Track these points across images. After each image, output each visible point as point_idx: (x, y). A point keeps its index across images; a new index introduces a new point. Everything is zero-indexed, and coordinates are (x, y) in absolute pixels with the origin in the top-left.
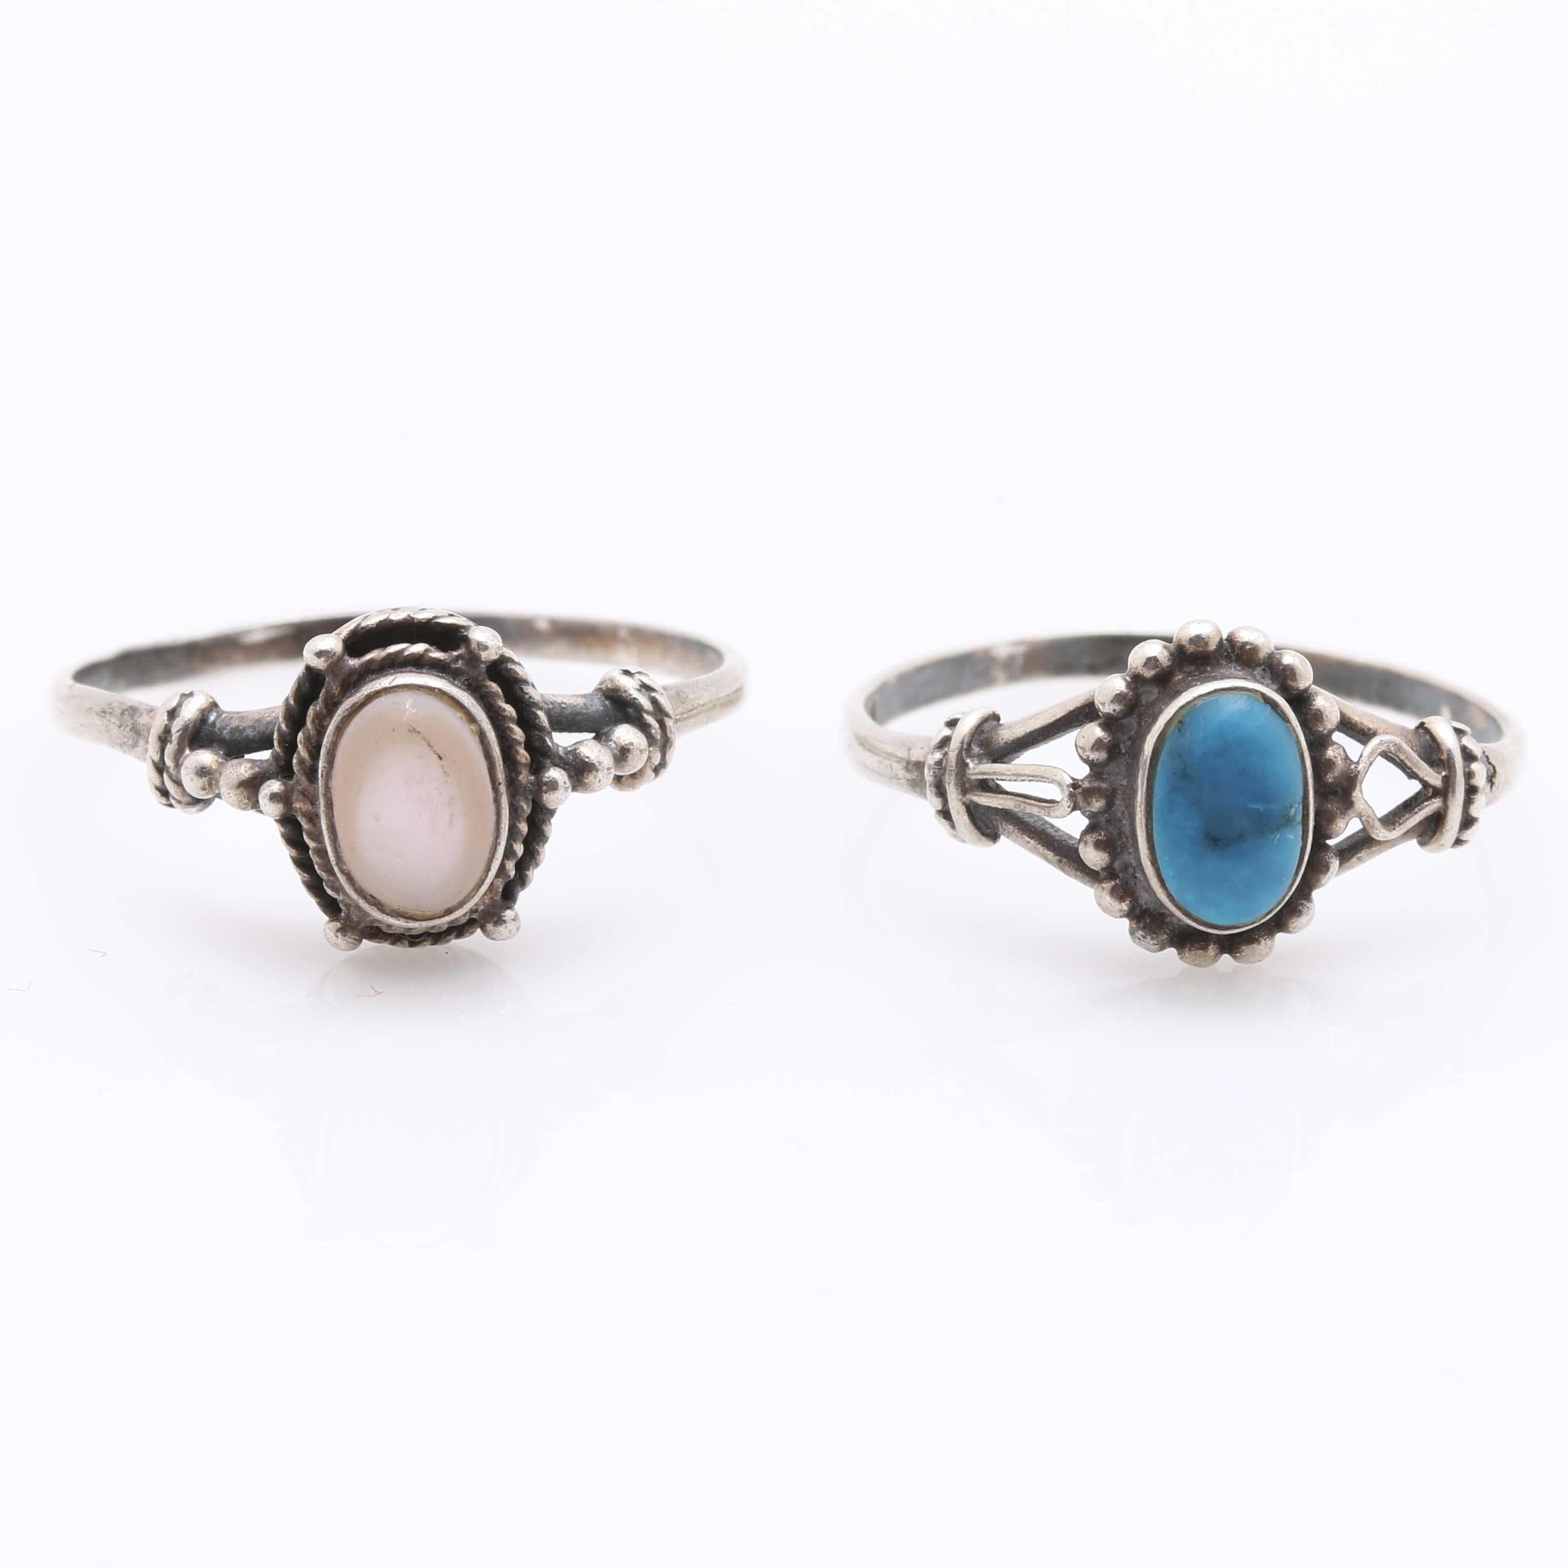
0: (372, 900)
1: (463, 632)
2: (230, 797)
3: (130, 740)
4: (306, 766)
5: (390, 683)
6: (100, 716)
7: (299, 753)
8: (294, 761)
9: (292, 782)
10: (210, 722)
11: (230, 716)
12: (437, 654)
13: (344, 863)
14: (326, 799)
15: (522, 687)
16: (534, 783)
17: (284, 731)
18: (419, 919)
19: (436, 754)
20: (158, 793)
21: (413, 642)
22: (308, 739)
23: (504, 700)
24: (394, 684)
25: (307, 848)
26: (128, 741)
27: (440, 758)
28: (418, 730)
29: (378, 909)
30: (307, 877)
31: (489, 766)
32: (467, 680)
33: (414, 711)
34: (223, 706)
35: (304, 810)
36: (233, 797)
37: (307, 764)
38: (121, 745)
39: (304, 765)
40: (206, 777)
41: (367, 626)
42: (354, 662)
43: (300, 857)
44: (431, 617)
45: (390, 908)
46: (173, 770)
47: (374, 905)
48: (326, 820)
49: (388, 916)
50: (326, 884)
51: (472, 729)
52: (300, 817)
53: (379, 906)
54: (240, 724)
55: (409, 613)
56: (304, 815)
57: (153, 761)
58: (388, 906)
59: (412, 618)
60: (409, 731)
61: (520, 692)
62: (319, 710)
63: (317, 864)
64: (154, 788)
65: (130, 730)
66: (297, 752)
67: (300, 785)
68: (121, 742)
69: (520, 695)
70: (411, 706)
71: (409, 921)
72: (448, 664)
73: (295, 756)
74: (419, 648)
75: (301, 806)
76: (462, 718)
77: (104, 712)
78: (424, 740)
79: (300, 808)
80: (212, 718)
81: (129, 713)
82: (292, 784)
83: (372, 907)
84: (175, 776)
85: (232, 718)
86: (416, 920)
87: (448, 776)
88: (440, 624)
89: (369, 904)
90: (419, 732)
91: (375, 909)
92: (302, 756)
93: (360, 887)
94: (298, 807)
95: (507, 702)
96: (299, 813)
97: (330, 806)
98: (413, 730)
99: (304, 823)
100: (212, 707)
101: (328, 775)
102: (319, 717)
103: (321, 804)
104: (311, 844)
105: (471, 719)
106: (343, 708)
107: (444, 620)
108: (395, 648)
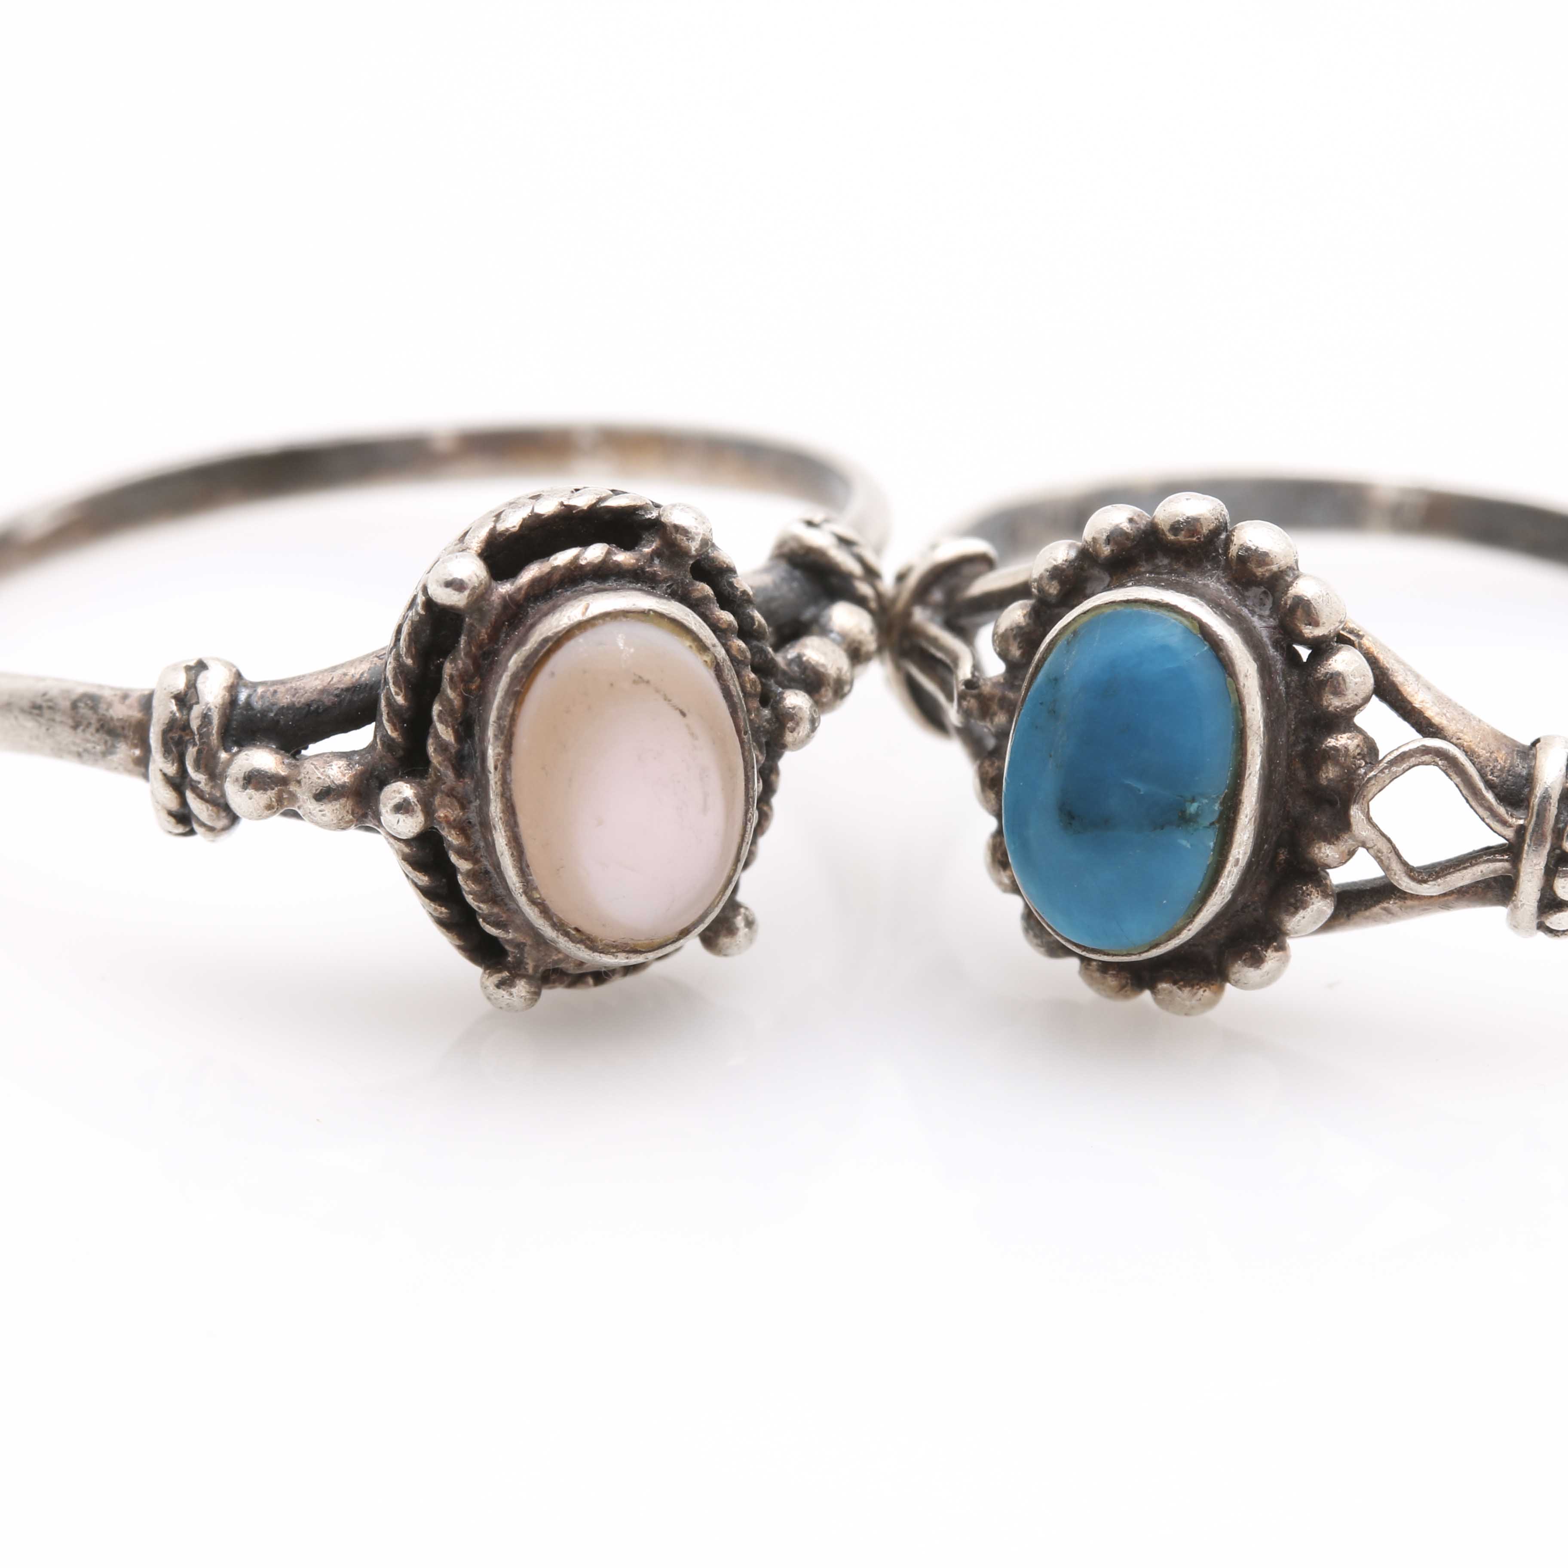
0: (577, 935)
1: (643, 515)
2: (323, 815)
3: (98, 744)
4: (451, 753)
5: (584, 614)
6: (30, 713)
7: (437, 736)
8: (431, 749)
9: (429, 780)
10: (241, 703)
11: (272, 689)
12: (622, 557)
13: (536, 889)
14: (504, 800)
15: (730, 580)
16: (771, 719)
17: (401, 706)
18: (643, 950)
19: (677, 709)
20: (172, 820)
21: (585, 543)
22: (449, 712)
23: (718, 605)
24: (590, 613)
25: (453, 871)
26: (94, 748)
27: (683, 714)
28: (646, 677)
29: (587, 947)
30: (446, 913)
31: (731, 710)
32: (669, 587)
33: (632, 650)
34: (249, 676)
35: (452, 818)
36: (328, 814)
37: (453, 751)
38: (79, 755)
39: (448, 753)
40: (273, 789)
41: (507, 530)
42: (505, 588)
43: (433, 884)
44: (594, 501)
45: (604, 942)
46: (206, 785)
47: (581, 942)
48: (505, 831)
49: (601, 955)
50: (484, 920)
51: (706, 662)
52: (446, 830)
53: (588, 943)
54: (294, 699)
55: (561, 500)
56: (453, 825)
57: (165, 775)
58: (601, 941)
59: (569, 508)
60: (635, 682)
61: (729, 589)
62: (462, 668)
63: (470, 893)
64: (165, 812)
65: (98, 730)
66: (432, 735)
67: (444, 783)
68: (81, 750)
69: (729, 592)
70: (626, 644)
71: (631, 955)
72: (642, 569)
73: (430, 741)
74: (595, 553)
75: (448, 814)
76: (690, 647)
77: (39, 707)
78: (657, 691)
79: (446, 816)
80: (243, 697)
81: (86, 704)
82: (430, 784)
83: (578, 945)
84: (209, 794)
85: (275, 692)
86: (641, 952)
87: (697, 739)
88: (609, 509)
89: (573, 942)
90: (648, 682)
91: (583, 947)
92: (444, 740)
93: (560, 920)
94: (442, 815)
95: (723, 608)
96: (444, 825)
97: (510, 810)
98: (639, 680)
99: (453, 838)
100: (238, 681)
101: (505, 765)
102: (464, 678)
103: (495, 809)
104: (463, 865)
105: (702, 647)
106: (514, 661)
107: (614, 502)
108: (562, 558)
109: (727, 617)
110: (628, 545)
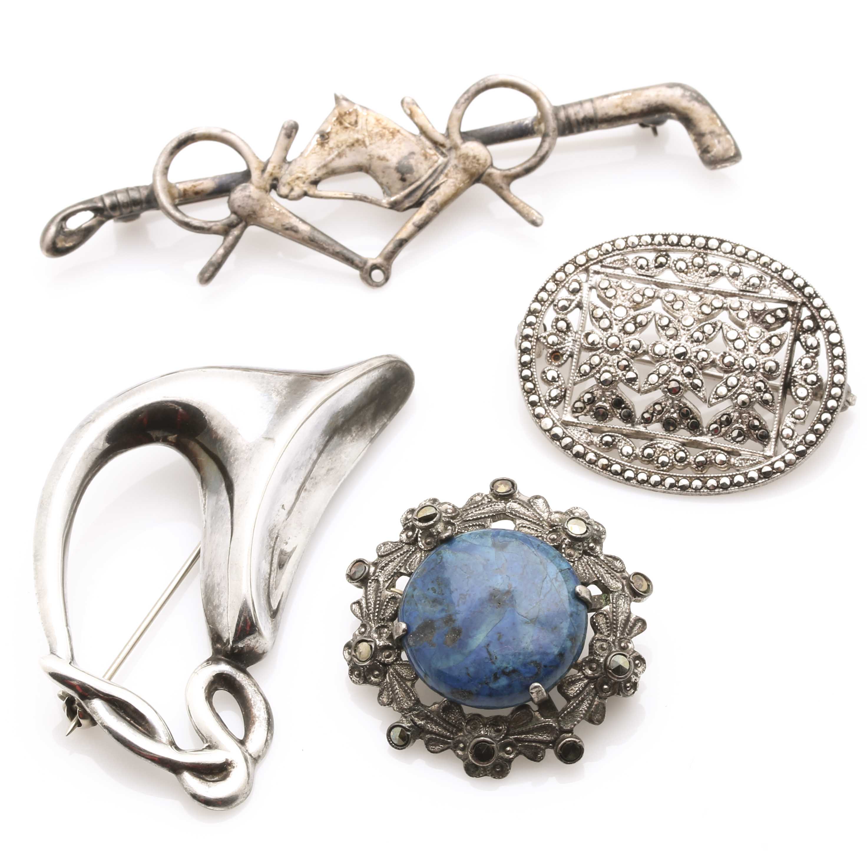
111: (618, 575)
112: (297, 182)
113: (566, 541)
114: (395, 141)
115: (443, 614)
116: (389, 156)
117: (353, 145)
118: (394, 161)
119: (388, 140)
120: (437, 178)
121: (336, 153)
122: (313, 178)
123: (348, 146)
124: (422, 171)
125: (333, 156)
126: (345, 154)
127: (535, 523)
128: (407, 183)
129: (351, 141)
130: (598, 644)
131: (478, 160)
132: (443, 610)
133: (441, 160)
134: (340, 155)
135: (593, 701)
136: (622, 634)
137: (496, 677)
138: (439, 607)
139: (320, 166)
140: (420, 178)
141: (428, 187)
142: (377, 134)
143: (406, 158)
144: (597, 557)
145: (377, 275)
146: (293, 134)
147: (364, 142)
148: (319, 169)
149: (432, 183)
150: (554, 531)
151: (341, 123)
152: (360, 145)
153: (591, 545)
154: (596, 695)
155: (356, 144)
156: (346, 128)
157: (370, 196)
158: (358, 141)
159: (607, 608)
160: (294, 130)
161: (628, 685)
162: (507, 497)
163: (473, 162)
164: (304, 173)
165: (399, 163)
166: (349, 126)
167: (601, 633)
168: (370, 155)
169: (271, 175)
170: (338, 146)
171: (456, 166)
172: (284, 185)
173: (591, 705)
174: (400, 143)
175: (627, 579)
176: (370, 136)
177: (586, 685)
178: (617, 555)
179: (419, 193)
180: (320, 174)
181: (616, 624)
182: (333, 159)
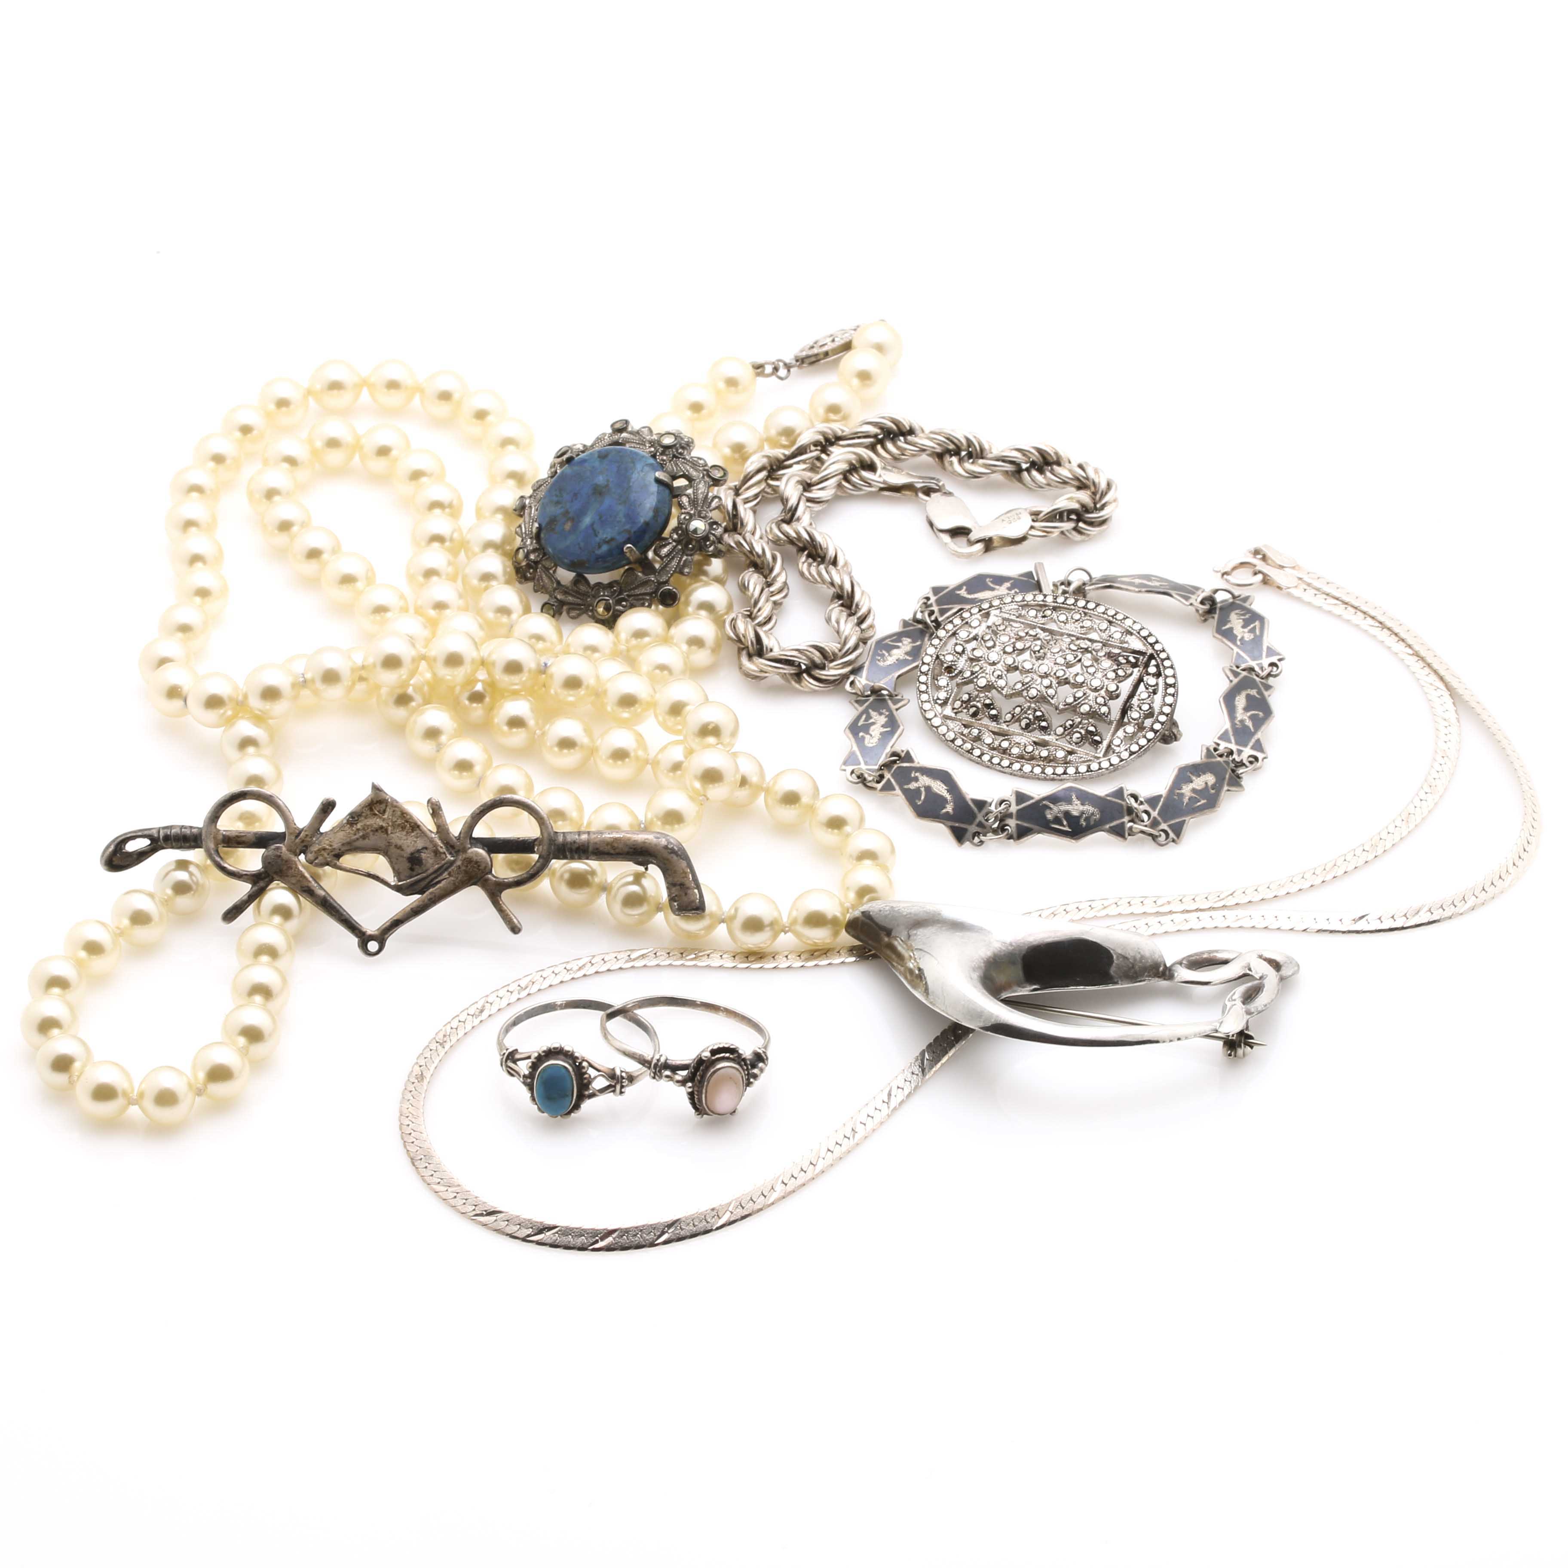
1: (735, 1049)
8: (696, 1078)
12: (731, 1056)
13: (707, 1103)
17: (692, 1070)
20: (653, 1078)
21: (726, 1053)
22: (700, 1074)
24: (725, 1065)
27: (735, 1082)
32: (736, 1062)
34: (669, 1059)
35: (697, 1090)
36: (677, 1084)
39: (698, 1080)
40: (669, 1077)
41: (714, 1048)
42: (712, 1058)
44: (728, 1046)
46: (659, 1074)
48: (705, 1094)
49: (715, 1113)
54: (675, 1065)
55: (723, 1045)
57: (653, 1071)
58: (715, 1111)
59: (724, 1047)
61: (745, 1060)
62: (703, 1068)
64: (652, 1076)
66: (696, 1076)
67: (697, 1084)
70: (729, 1071)
72: (733, 1058)
74: (727, 1055)
76: (738, 1071)
80: (667, 1062)
82: (695, 1083)
84: (659, 1076)
85: (673, 1063)
89: (711, 1110)
91: (712, 1112)
92: (698, 1078)
93: (709, 1107)
95: (743, 1063)
96: (695, 1090)
97: (706, 1092)
98: (731, 1078)
99: (696, 1093)
100: (667, 1059)
101: (707, 1086)
102: (703, 1070)
103: (704, 1091)
104: (696, 1097)
105: (741, 1073)
106: (712, 1070)
107: (732, 1047)
108: (722, 1055)
109: (745, 1068)
110: (732, 1054)
111: (701, 469)
112: (323, 852)
113: (660, 451)
114: (413, 834)
115: (562, 510)
116: (404, 847)
117: (377, 830)
118: (409, 850)
119: (407, 833)
120: (441, 874)
121: (361, 834)
122: (337, 852)
123: (372, 831)
124: (428, 865)
125: (357, 836)
126: (368, 837)
127: (639, 444)
128: (415, 873)
129: (375, 826)
130: (683, 516)
131: (479, 866)
132: (562, 507)
133: (450, 858)
134: (364, 837)
135: (681, 559)
136: (702, 507)
137: (600, 547)
138: (560, 506)
139: (344, 842)
140: (426, 870)
141: (432, 880)
142: (399, 825)
143: (419, 851)
144: (684, 459)
145: (373, 946)
146: (329, 810)
147: (386, 830)
148: (343, 845)
149: (436, 878)
150: (652, 446)
151: (371, 809)
152: (382, 832)
153: (680, 451)
154: (683, 553)
155: (380, 831)
156: (375, 815)
157: (381, 876)
158: (382, 827)
159: (690, 491)
160: (330, 807)
161: (708, 543)
162: (620, 431)
163: (474, 867)
164: (331, 846)
165: (412, 854)
166: (377, 813)
167: (685, 509)
168: (389, 842)
169: (303, 841)
170: (364, 829)
171: (459, 867)
172: (311, 853)
173: (680, 561)
174: (417, 838)
175: (707, 471)
176: (393, 826)
177: (675, 547)
178: (701, 456)
179: (423, 884)
180: (343, 849)
181: (697, 501)
182: (358, 839)
